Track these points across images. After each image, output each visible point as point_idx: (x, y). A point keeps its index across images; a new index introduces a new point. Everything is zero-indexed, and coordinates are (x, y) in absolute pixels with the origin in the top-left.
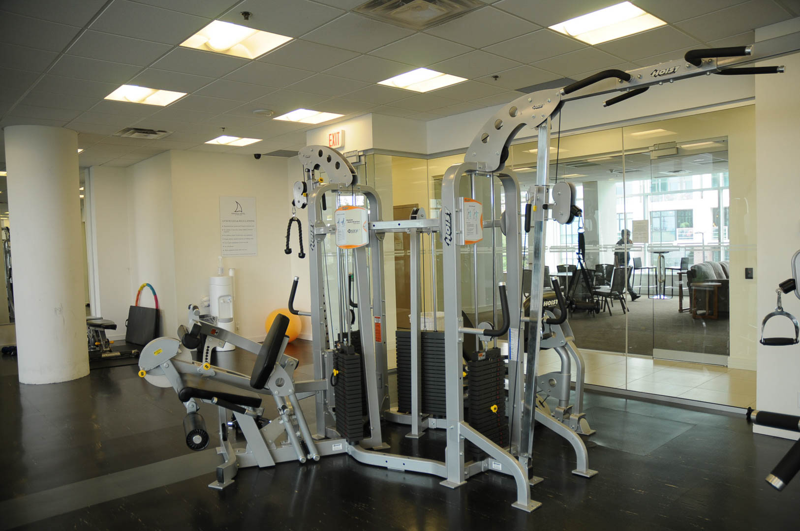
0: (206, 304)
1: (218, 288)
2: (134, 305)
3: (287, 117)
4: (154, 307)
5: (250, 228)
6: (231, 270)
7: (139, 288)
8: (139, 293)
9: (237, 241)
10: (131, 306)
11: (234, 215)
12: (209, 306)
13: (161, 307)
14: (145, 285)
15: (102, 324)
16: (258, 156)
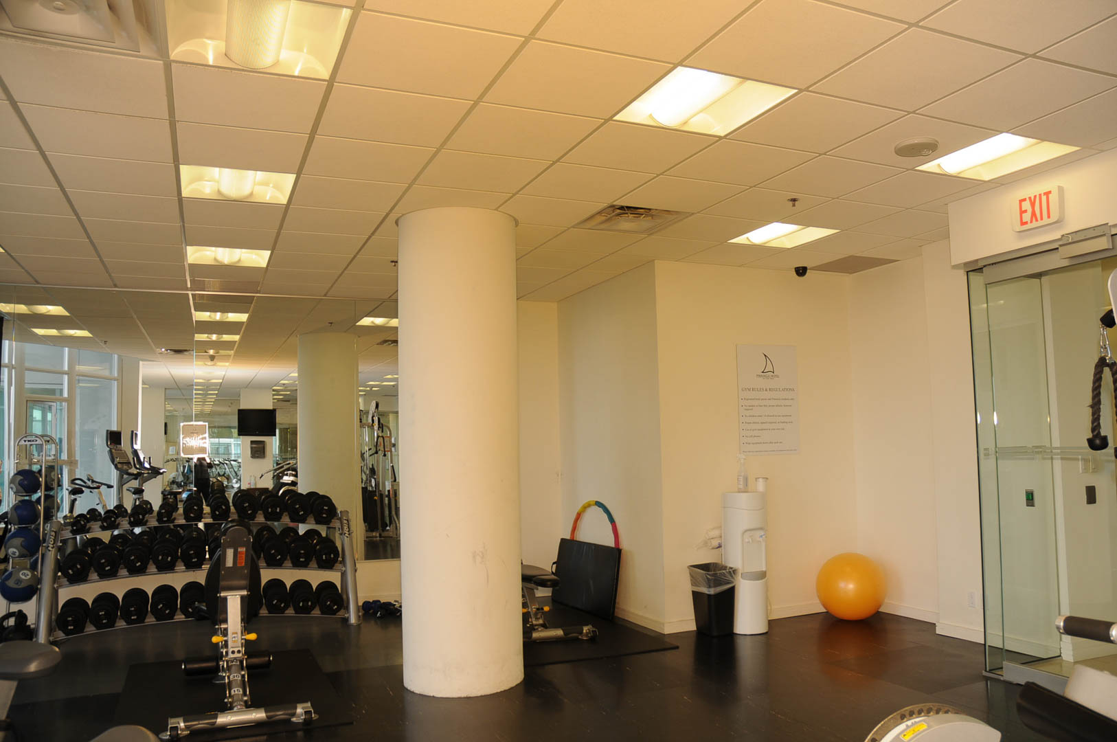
0: (715, 543)
1: (743, 515)
2: (568, 537)
3: (939, 165)
4: (610, 542)
5: (787, 403)
6: (761, 480)
7: (578, 508)
8: (579, 516)
9: (764, 426)
10: (562, 539)
11: (761, 379)
12: (720, 546)
13: (625, 545)
14: (592, 503)
15: (534, 576)
16: (801, 271)
